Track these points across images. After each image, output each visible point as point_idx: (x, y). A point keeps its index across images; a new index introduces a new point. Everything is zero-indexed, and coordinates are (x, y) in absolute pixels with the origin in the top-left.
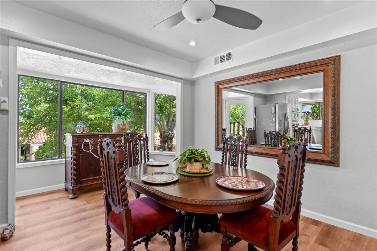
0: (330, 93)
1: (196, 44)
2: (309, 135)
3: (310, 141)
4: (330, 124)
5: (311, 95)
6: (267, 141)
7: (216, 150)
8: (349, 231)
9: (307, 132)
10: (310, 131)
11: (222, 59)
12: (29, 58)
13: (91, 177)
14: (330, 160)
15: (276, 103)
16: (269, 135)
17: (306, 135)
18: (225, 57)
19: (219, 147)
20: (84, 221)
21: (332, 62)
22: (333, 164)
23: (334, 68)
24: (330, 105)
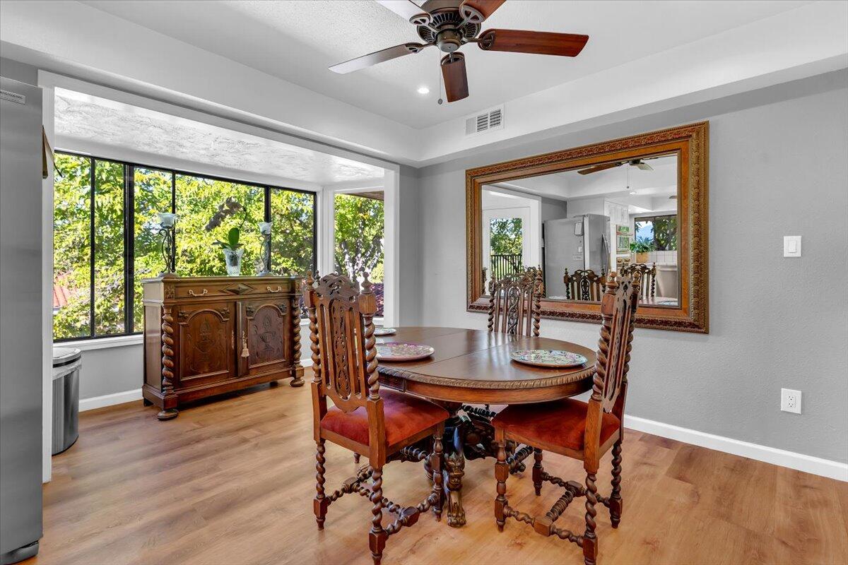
0: (692, 192)
1: (430, 90)
2: (651, 280)
3: (653, 292)
4: (691, 253)
5: (654, 200)
6: (570, 291)
7: (471, 312)
8: (726, 454)
9: (647, 273)
10: (652, 272)
11: (482, 123)
12: (70, 111)
13: (205, 373)
14: (692, 321)
15: (584, 216)
16: (574, 278)
17: (645, 280)
18: (489, 119)
19: (476, 304)
20: (204, 459)
21: (694, 135)
22: (696, 329)
23: (698, 145)
24: (691, 217)
